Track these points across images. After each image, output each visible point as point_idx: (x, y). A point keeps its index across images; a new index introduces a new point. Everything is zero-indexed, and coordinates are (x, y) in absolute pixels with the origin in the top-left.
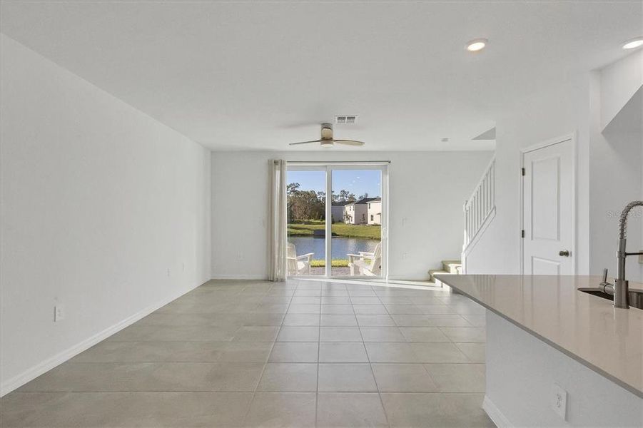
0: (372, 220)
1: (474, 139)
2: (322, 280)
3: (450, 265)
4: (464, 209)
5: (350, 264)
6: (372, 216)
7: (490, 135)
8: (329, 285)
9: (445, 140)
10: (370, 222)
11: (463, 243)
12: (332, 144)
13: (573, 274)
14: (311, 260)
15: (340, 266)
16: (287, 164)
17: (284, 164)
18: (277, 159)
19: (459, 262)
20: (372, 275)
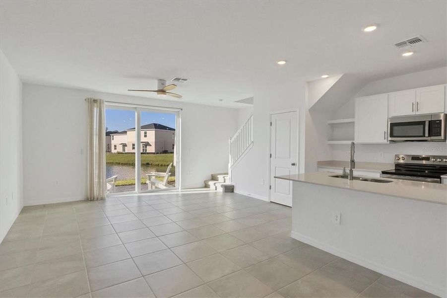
0: (115, 149)
1: (236, 102)
2: (134, 195)
3: (218, 176)
4: (229, 143)
5: (148, 182)
6: (115, 146)
7: (249, 101)
8: (139, 197)
9: (221, 100)
10: (113, 151)
11: (229, 163)
12: (166, 94)
13: (297, 173)
14: (115, 181)
15: (130, 185)
16: (106, 103)
17: (103, 103)
18: (96, 98)
19: (227, 174)
20: (165, 188)
